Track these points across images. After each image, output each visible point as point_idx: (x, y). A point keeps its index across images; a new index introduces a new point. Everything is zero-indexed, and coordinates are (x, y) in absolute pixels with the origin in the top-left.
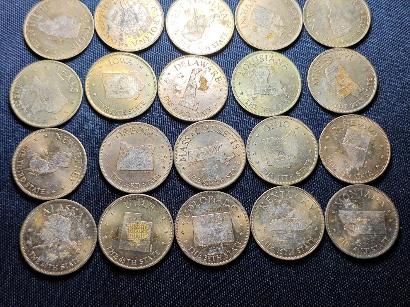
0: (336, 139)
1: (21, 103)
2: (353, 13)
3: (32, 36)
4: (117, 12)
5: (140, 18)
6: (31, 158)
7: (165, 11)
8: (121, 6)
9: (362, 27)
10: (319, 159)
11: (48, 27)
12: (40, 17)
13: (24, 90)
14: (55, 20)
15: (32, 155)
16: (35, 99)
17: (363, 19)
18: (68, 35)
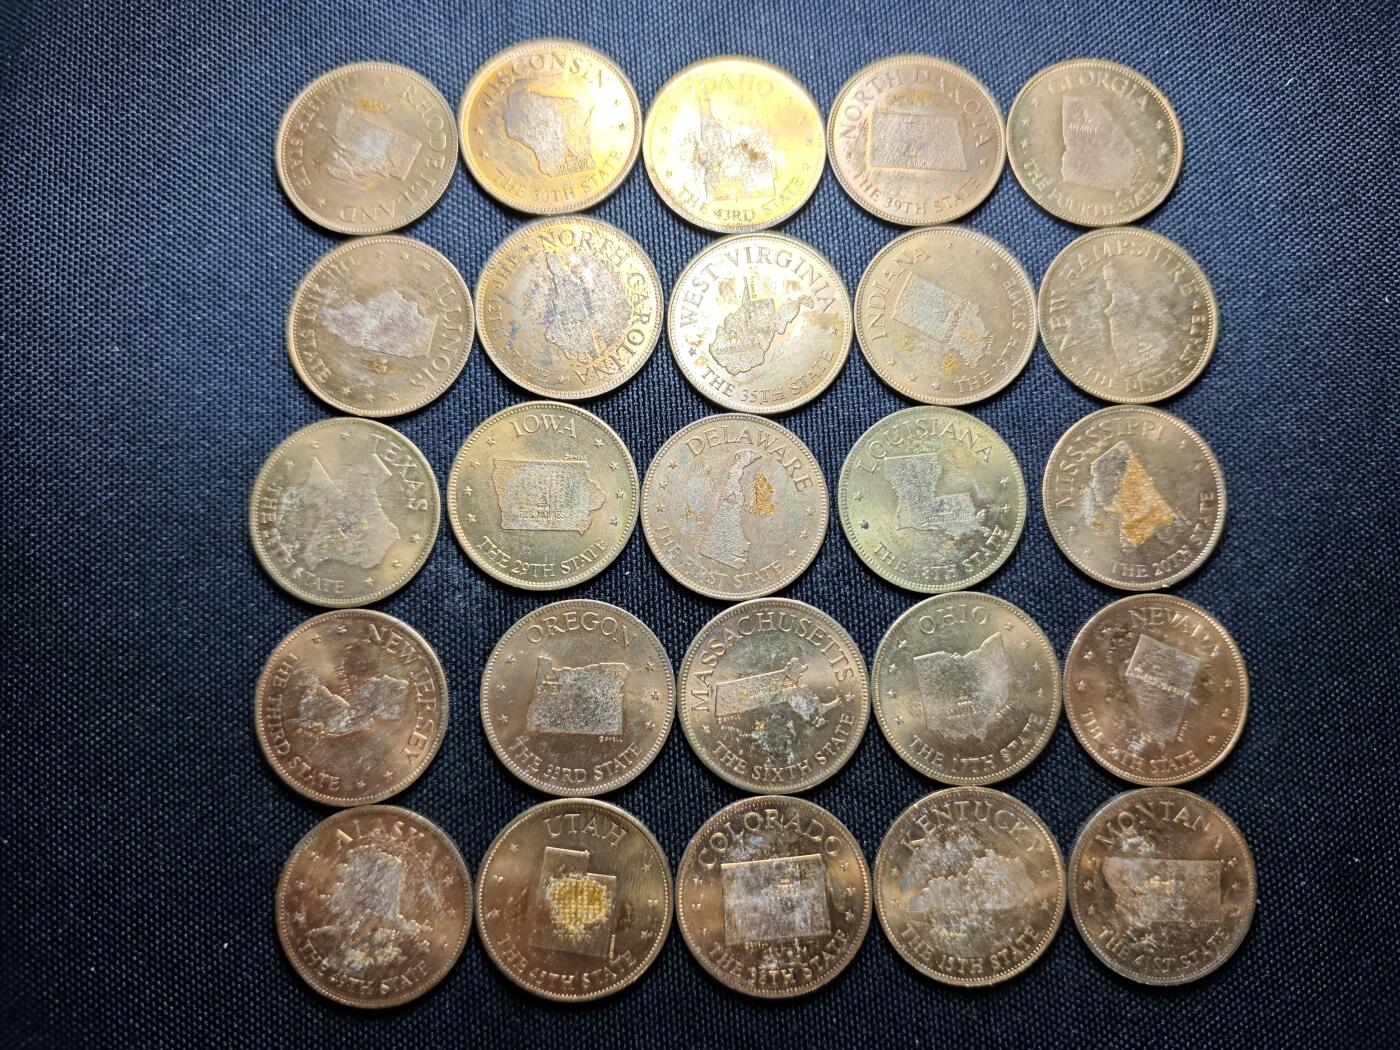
0: (1110, 662)
1: (279, 538)
2: (1173, 306)
3: (310, 349)
4: (537, 285)
5: (599, 303)
6: (303, 691)
7: (667, 285)
8: (549, 267)
9: (1194, 348)
10: (1063, 716)
11: (351, 323)
12: (331, 294)
13: (285, 500)
14: (371, 303)
15: (307, 683)
16: (314, 527)
17: (1199, 325)
18: (404, 349)
